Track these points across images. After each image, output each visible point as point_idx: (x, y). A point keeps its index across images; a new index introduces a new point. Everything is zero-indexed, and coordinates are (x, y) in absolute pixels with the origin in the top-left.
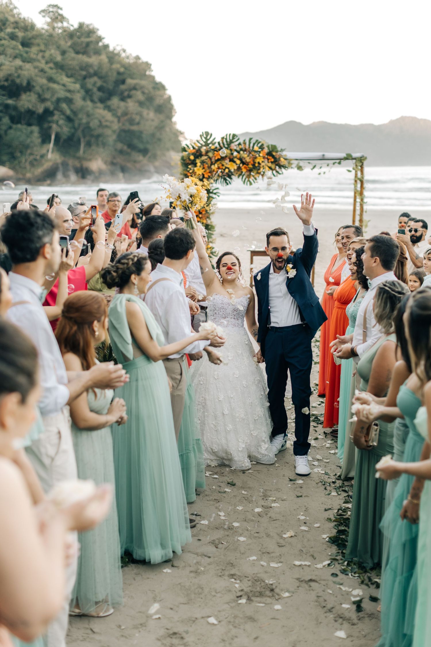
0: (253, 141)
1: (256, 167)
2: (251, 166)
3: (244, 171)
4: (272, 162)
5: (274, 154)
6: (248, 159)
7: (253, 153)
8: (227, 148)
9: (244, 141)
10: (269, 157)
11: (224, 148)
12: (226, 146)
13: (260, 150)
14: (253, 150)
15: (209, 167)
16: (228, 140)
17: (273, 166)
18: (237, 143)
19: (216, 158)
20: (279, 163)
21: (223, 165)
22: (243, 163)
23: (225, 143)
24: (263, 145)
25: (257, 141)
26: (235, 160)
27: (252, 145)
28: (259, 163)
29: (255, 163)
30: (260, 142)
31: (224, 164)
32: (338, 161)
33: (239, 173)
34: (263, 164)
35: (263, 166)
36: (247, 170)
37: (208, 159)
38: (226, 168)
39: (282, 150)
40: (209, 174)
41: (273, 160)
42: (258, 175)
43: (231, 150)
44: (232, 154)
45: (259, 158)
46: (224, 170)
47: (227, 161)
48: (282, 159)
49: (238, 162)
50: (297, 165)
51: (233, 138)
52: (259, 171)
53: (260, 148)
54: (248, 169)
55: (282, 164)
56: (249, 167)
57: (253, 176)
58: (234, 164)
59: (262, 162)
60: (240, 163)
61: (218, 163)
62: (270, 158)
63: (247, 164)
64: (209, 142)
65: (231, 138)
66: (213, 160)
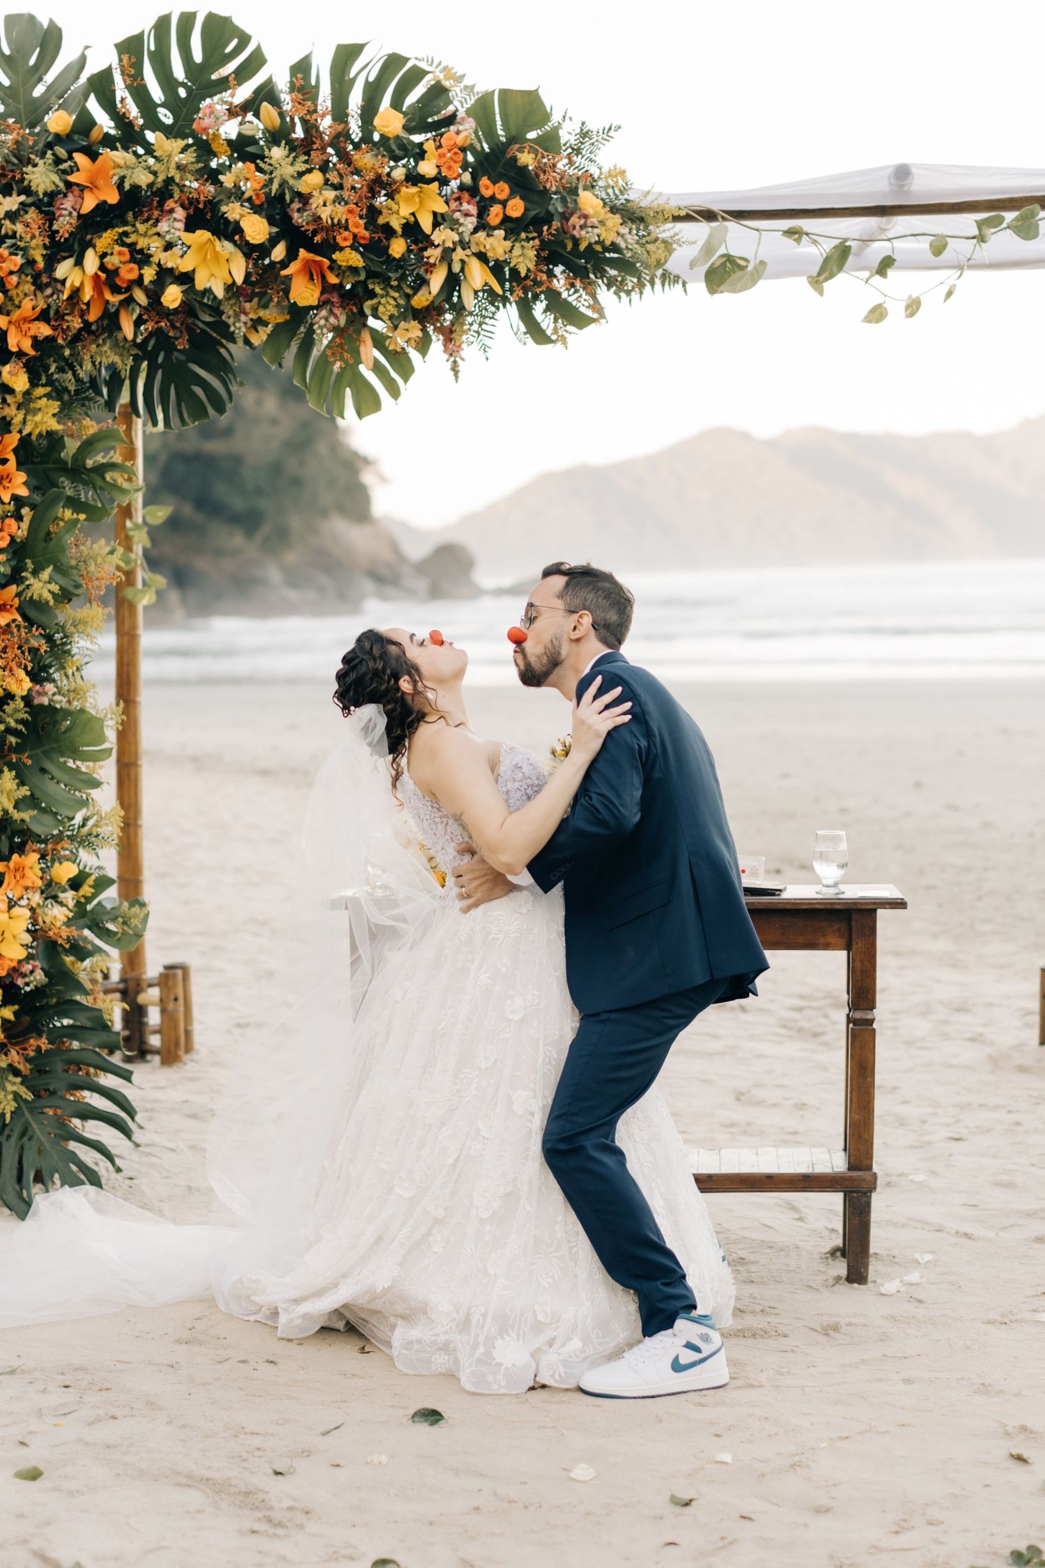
0: (365, 70)
1: (400, 264)
2: (350, 258)
3: (304, 293)
4: (512, 227)
5: (526, 159)
6: (326, 206)
7: (365, 159)
8: (169, 132)
9: (302, 68)
10: (487, 187)
11: (150, 136)
12: (166, 117)
13: (417, 138)
14: (366, 138)
15: (42, 279)
16: (179, 72)
17: (524, 257)
18: (243, 93)
19: (89, 204)
20: (563, 231)
21: (140, 257)
22: (295, 238)
23: (156, 93)
24: (438, 92)
25: (393, 62)
26: (233, 211)
27: (355, 100)
28: (412, 230)
29: (388, 231)
30: (416, 75)
31: (155, 246)
32: (1010, 216)
33: (274, 316)
34: (444, 236)
35: (447, 254)
36: (326, 288)
37: (32, 215)
38: (166, 275)
39: (584, 134)
40: (44, 330)
41: (516, 208)
42: (414, 329)
43: (205, 149)
44: (213, 176)
45: (414, 190)
46: (155, 294)
47: (173, 225)
48: (588, 201)
49: (256, 229)
50: (708, 249)
51: (215, 55)
52: (421, 300)
53: (417, 121)
54: (333, 279)
55: (588, 237)
56: (334, 266)
57: (379, 341)
58: (226, 248)
59: (438, 220)
60: (273, 241)
61: (106, 239)
62: (502, 190)
63: (317, 239)
64: (39, 91)
65: (198, 57)
66: (65, 224)
